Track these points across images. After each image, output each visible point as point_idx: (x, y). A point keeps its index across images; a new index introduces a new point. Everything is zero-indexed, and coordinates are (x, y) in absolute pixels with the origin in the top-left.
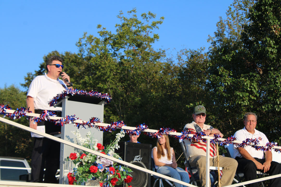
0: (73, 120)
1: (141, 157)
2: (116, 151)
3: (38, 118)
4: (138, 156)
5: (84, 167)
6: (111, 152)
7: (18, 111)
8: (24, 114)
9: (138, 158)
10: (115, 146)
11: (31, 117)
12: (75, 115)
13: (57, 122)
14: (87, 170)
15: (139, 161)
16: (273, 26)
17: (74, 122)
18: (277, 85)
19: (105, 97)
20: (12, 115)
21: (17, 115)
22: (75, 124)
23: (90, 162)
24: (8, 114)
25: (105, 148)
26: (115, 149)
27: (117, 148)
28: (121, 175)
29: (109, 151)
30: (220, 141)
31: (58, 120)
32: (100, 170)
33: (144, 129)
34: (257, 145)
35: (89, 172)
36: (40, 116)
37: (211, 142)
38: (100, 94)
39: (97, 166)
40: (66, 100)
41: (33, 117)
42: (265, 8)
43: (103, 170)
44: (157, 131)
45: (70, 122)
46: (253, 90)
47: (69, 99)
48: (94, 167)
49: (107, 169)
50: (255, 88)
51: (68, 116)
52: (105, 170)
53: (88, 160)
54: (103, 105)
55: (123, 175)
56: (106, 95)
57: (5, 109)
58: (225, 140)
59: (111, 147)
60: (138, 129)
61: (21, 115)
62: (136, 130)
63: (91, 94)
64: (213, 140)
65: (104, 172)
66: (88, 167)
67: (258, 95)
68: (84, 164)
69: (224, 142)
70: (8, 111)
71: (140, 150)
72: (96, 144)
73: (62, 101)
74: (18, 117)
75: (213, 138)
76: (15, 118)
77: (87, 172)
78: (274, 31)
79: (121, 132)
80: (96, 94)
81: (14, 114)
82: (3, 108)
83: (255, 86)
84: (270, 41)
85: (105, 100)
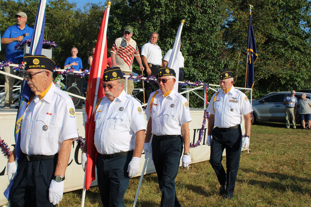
2: (62, 81)
3: (17, 68)
6: (59, 82)
7: (3, 64)
8: (8, 65)
9: (74, 84)
10: (61, 78)
11: (12, 66)
15: (75, 86)
18: (150, 31)
19: (53, 45)
21: (3, 66)
25: (55, 79)
26: (61, 80)
27: (62, 79)
29: (57, 81)
30: (134, 78)
33: (87, 72)
34: (155, 80)
36: (19, 66)
37: (128, 79)
38: (50, 42)
40: (27, 46)
41: (13, 67)
50: (136, 32)
54: (51, 49)
56: (53, 43)
58: (136, 78)
59: (58, 79)
60: (84, 73)
62: (82, 73)
63: (44, 42)
64: (130, 78)
67: (138, 37)
69: (136, 79)
71: (76, 79)
73: (24, 47)
75: (129, 76)
79: (64, 68)
80: (47, 42)
83: (136, 30)
84: (146, 3)
85: (53, 46)
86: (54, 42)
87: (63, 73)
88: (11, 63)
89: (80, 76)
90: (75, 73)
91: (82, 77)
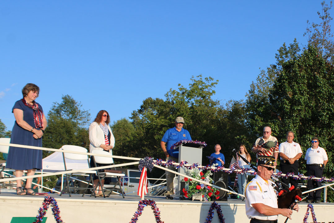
0: (197, 166)
1: (223, 178)
2: (210, 176)
3: (179, 166)
4: (221, 178)
5: (193, 186)
6: (208, 177)
7: (168, 163)
8: (172, 164)
10: (210, 173)
12: (198, 163)
13: (188, 168)
14: (194, 188)
15: (222, 181)
16: (288, 92)
17: (198, 167)
18: (290, 128)
20: (165, 164)
21: (168, 164)
22: (198, 168)
23: (196, 183)
24: (163, 164)
25: (204, 175)
26: (210, 175)
27: (211, 175)
28: (213, 190)
29: (206, 176)
31: (189, 166)
32: (202, 188)
33: (234, 170)
35: (196, 189)
36: (180, 164)
38: (201, 142)
39: (200, 185)
42: (284, 81)
43: (204, 188)
44: (241, 170)
45: (196, 167)
46: (276, 130)
47: (183, 146)
48: (199, 186)
49: (206, 187)
50: (277, 129)
51: (194, 164)
52: (205, 187)
53: (195, 182)
54: (202, 148)
55: (214, 190)
57: (162, 161)
58: (277, 175)
59: (207, 174)
60: (231, 170)
61: (170, 164)
62: (230, 170)
63: (196, 143)
65: (205, 188)
66: (195, 186)
67: (278, 133)
68: (193, 184)
70: (163, 162)
71: (222, 175)
72: (200, 173)
73: (179, 146)
74: (168, 166)
76: (167, 166)
77: (195, 189)
78: (289, 95)
80: (199, 142)
81: (166, 164)
82: (161, 161)
83: (277, 127)
84: (286, 101)
85: (203, 145)
86: (204, 142)
87: (215, 170)
88: (174, 162)
89: (228, 173)
90: (224, 170)
91: (229, 174)
